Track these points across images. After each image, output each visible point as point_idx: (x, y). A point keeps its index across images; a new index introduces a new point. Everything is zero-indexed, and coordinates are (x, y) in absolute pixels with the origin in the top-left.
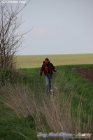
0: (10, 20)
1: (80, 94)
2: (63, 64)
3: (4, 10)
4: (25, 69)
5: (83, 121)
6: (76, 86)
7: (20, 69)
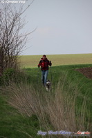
0: (14, 20)
1: (84, 93)
2: (67, 64)
3: (8, 11)
4: (29, 69)
5: (87, 120)
6: (79, 86)
7: (24, 69)
